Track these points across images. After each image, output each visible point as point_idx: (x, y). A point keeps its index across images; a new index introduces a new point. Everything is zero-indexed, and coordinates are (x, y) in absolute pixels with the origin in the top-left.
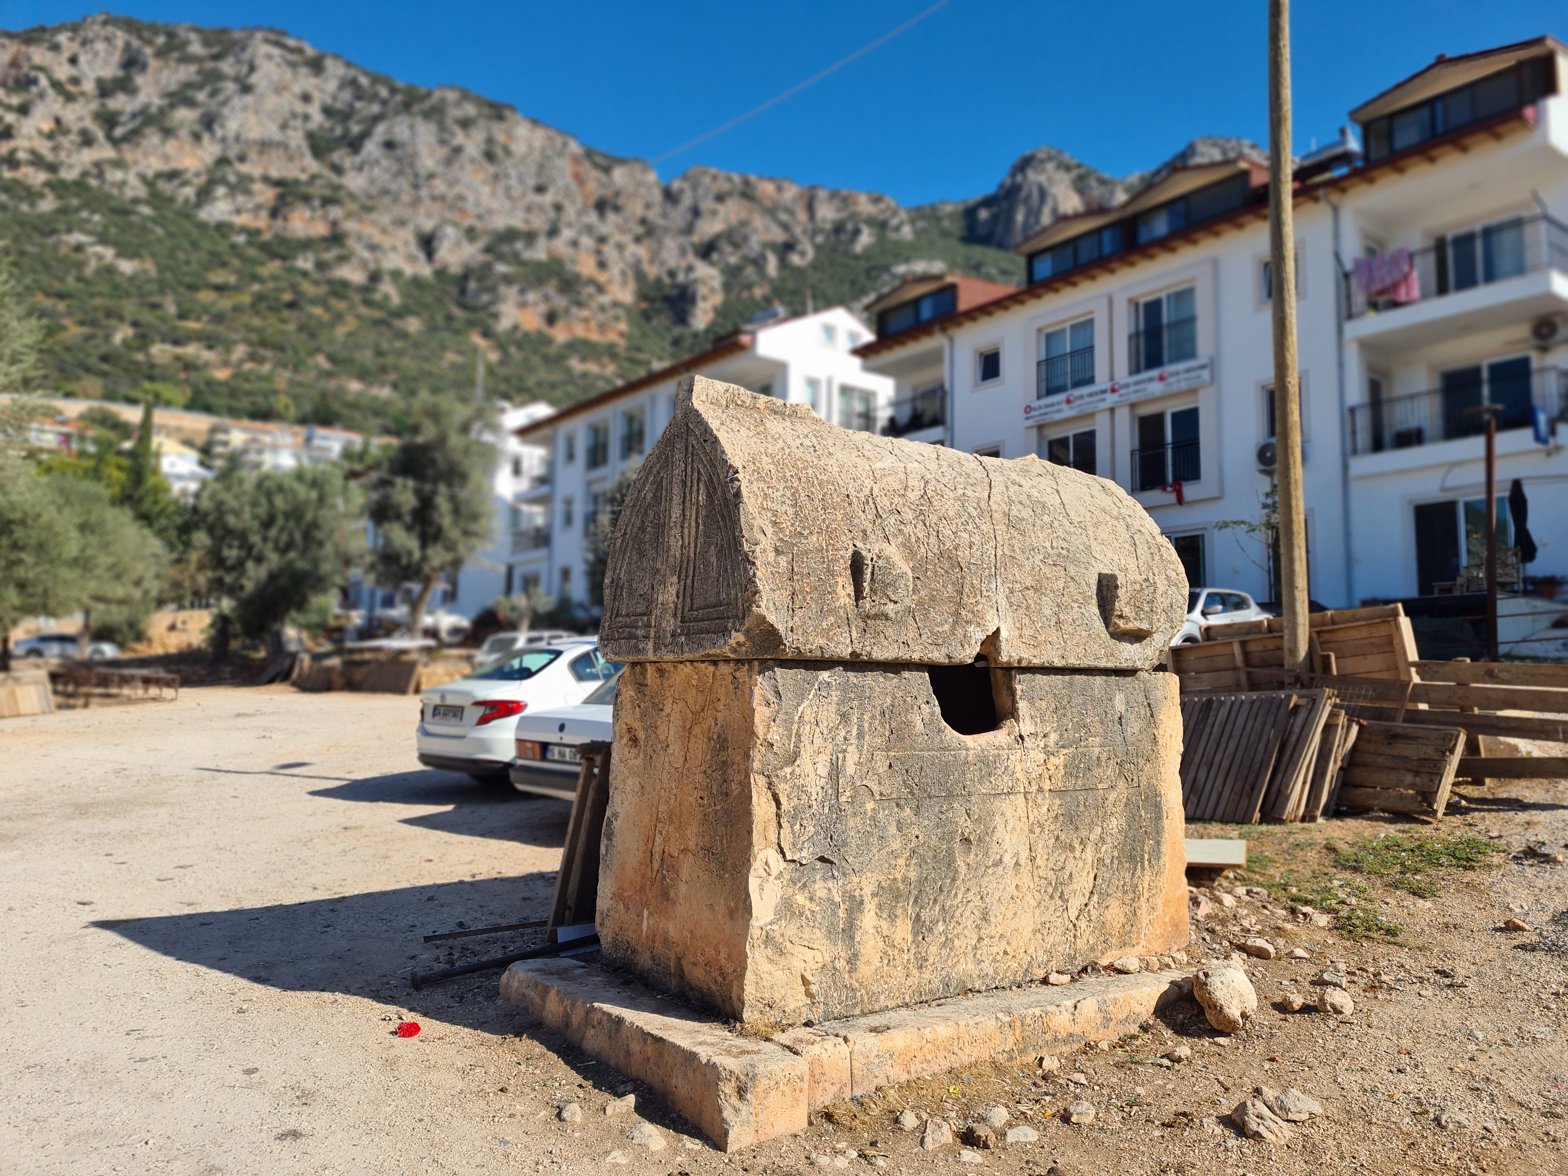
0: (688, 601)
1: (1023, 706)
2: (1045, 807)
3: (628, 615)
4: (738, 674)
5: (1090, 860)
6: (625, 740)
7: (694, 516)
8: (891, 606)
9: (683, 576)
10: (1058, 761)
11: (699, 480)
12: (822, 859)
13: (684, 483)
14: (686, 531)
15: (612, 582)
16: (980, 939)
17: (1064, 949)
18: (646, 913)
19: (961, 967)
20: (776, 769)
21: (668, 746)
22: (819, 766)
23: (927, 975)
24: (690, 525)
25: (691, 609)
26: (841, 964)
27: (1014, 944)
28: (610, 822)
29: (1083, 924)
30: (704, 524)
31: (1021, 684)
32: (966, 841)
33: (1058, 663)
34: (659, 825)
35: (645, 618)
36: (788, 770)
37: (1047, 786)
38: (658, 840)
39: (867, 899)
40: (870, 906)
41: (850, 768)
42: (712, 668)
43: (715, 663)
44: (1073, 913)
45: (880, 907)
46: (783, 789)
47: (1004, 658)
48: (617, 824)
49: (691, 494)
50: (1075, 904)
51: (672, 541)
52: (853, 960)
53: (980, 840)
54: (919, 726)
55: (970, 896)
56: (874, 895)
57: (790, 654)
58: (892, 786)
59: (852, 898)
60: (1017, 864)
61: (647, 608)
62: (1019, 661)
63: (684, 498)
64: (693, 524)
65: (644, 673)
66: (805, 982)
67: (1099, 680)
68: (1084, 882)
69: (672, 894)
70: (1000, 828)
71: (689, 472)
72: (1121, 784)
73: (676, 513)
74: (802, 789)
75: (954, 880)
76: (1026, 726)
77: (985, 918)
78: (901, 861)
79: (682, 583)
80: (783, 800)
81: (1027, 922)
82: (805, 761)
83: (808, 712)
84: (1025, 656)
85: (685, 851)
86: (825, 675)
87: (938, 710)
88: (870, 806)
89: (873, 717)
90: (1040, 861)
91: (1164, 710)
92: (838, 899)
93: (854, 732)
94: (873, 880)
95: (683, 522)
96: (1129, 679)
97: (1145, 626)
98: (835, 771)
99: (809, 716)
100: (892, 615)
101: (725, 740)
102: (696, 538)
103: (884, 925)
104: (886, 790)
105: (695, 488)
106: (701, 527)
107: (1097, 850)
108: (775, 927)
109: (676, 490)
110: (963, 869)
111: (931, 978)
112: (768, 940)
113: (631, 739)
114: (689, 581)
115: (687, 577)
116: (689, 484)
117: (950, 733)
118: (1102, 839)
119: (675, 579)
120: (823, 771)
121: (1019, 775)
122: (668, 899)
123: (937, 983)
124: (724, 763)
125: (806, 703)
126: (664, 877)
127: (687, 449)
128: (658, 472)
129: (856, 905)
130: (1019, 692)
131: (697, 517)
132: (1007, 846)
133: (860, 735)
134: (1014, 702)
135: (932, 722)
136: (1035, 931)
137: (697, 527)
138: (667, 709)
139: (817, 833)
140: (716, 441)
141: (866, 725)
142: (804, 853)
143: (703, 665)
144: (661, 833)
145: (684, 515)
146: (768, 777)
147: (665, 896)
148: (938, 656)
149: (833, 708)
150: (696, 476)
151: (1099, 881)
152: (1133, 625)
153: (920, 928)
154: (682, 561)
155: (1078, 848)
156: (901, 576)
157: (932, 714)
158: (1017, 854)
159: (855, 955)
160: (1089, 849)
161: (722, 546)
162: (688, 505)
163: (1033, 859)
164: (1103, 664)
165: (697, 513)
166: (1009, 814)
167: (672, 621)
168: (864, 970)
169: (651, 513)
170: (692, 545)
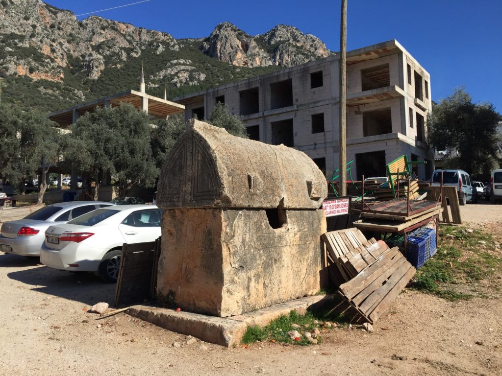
0: (196, 190)
1: (288, 220)
2: (295, 250)
3: (169, 194)
4: (215, 212)
5: (305, 264)
6: (167, 234)
7: (197, 163)
8: (258, 191)
9: (193, 182)
10: (298, 236)
11: (198, 153)
12: (241, 267)
13: (192, 153)
14: (193, 168)
15: (161, 183)
16: (279, 289)
17: (300, 290)
18: (179, 287)
19: (274, 297)
20: (228, 240)
21: (186, 235)
22: (240, 239)
23: (267, 299)
24: (195, 167)
25: (197, 193)
26: (246, 297)
27: (288, 289)
28: (162, 260)
29: (304, 283)
30: (201, 166)
31: (288, 214)
32: (276, 260)
33: (298, 207)
34: (184, 260)
35: (177, 195)
36: (232, 240)
37: (295, 244)
38: (184, 264)
39: (252, 278)
40: (253, 280)
41: (247, 240)
42: (204, 211)
43: (205, 209)
44: (301, 280)
45: (255, 280)
46: (230, 246)
47: (285, 206)
48: (164, 261)
49: (195, 156)
50: (303, 277)
51: (188, 171)
52: (249, 295)
53: (279, 260)
54: (264, 226)
55: (276, 276)
56: (254, 276)
57: (233, 206)
58: (257, 244)
59: (249, 277)
60: (288, 266)
61: (178, 192)
62: (289, 207)
63: (192, 158)
64: (196, 166)
65: (174, 212)
66: (237, 302)
67: (307, 212)
68: (304, 271)
69: (190, 280)
70: (284, 256)
71: (194, 149)
72: (313, 242)
73: (189, 162)
74: (235, 246)
75: (273, 272)
76: (289, 226)
77: (280, 282)
78: (260, 266)
79: (193, 185)
80: (231, 249)
81: (291, 283)
82: (236, 238)
83: (236, 223)
84: (290, 205)
85: (196, 267)
86: (240, 212)
87: (268, 222)
88: (252, 250)
89: (252, 224)
90: (294, 265)
91: (322, 220)
92: (245, 278)
93: (248, 229)
94: (254, 272)
95: (192, 165)
96: (314, 211)
97: (319, 196)
98: (244, 240)
99: (237, 225)
100: (258, 194)
101: (210, 232)
102: (198, 170)
103: (256, 285)
104: (256, 246)
105: (197, 155)
106: (200, 167)
107: (307, 262)
108: (230, 287)
109: (189, 155)
110: (275, 268)
111: (268, 300)
112: (228, 291)
113: (169, 234)
114: (196, 184)
115: (194, 182)
116: (194, 153)
117: (271, 228)
118: (308, 258)
119: (190, 183)
120: (241, 241)
121: (288, 240)
122: (189, 282)
123: (269, 302)
124: (210, 239)
125: (236, 221)
126: (187, 275)
127: (193, 142)
128: (181, 149)
129: (250, 279)
130: (288, 216)
131: (198, 164)
132: (285, 261)
133: (249, 230)
134: (286, 219)
135: (267, 225)
136: (293, 286)
137: (198, 167)
138: (186, 223)
139: (240, 259)
140: (205, 141)
141: (251, 227)
142: (237, 265)
143: (200, 210)
144: (185, 262)
145: (192, 163)
146: (227, 243)
147: (188, 281)
148: (268, 206)
149: (243, 222)
150: (197, 151)
151: (308, 270)
152: (316, 196)
153: (265, 286)
154: (192, 178)
155: (302, 261)
156: (261, 182)
157: (267, 223)
158: (288, 264)
159: (250, 294)
160: (305, 261)
161: (209, 173)
162: (194, 160)
163: (292, 265)
164: (308, 207)
165: (198, 163)
166: (286, 252)
167: (189, 196)
168: (252, 299)
169: (178, 162)
170: (196, 172)
